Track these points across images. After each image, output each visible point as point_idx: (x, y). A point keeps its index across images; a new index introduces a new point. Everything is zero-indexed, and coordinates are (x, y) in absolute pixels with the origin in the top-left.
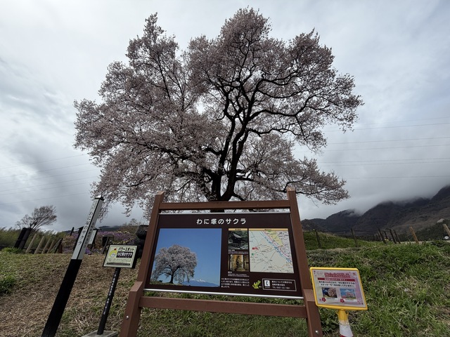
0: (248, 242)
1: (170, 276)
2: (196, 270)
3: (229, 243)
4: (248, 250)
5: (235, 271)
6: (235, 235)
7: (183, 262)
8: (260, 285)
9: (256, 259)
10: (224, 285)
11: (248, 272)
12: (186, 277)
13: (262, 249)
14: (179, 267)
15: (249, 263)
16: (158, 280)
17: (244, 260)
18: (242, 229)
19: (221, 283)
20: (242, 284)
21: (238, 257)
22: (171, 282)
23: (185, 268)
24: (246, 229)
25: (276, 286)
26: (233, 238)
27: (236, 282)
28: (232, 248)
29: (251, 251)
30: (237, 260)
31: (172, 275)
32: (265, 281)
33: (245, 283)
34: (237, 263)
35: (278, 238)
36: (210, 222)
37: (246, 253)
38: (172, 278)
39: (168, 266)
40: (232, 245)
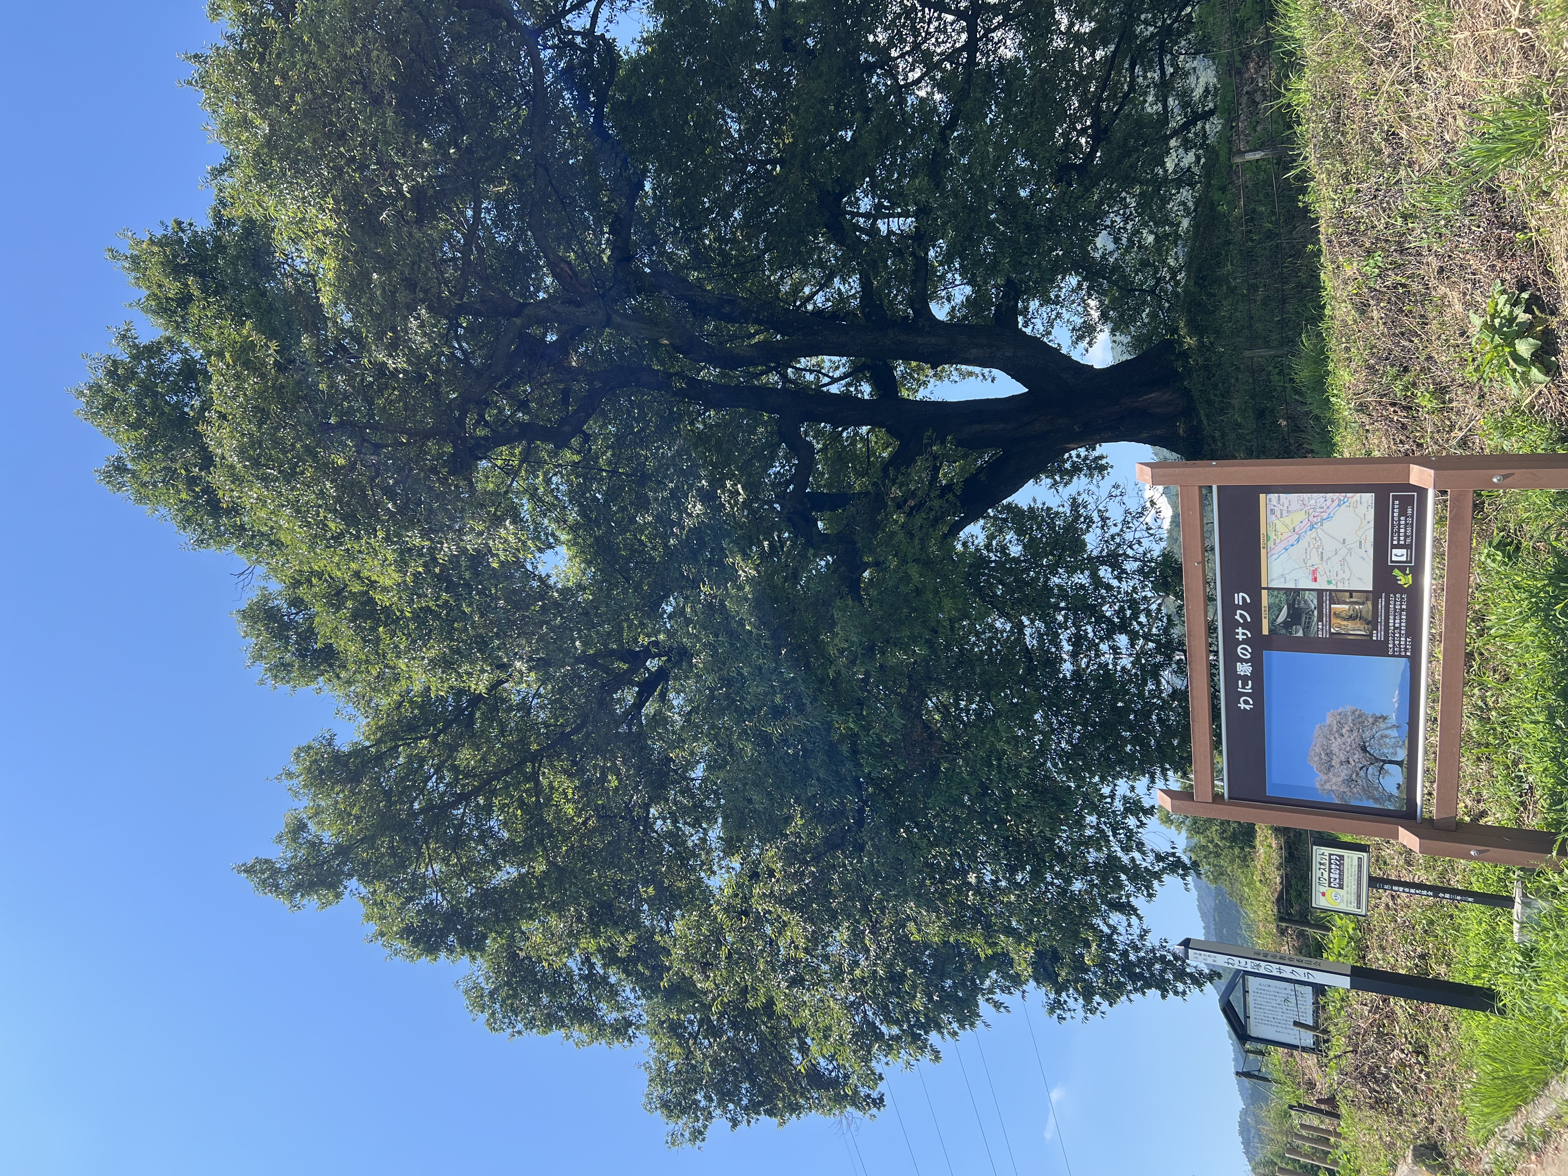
0: (1297, 591)
1: (1386, 766)
2: (1371, 710)
3: (1300, 634)
4: (1320, 592)
5: (1373, 623)
6: (1281, 619)
7: (1350, 739)
8: (1403, 570)
9: (1341, 575)
10: (1406, 649)
11: (1374, 595)
12: (1388, 732)
13: (1315, 560)
14: (1364, 749)
15: (1351, 593)
16: (1395, 792)
17: (1345, 603)
18: (1265, 602)
19: (1400, 656)
20: (1402, 610)
21: (1337, 616)
22: (1400, 763)
23: (1367, 735)
24: (1264, 593)
25: (1406, 536)
26: (1287, 625)
27: (1398, 622)
28: (1313, 628)
29: (1321, 585)
30: (1344, 619)
31: (1385, 762)
32: (1394, 558)
33: (1398, 603)
34: (1351, 618)
35: (1287, 520)
36: (1245, 679)
37: (1326, 597)
38: (1391, 762)
39: (1362, 773)
40: (1307, 628)
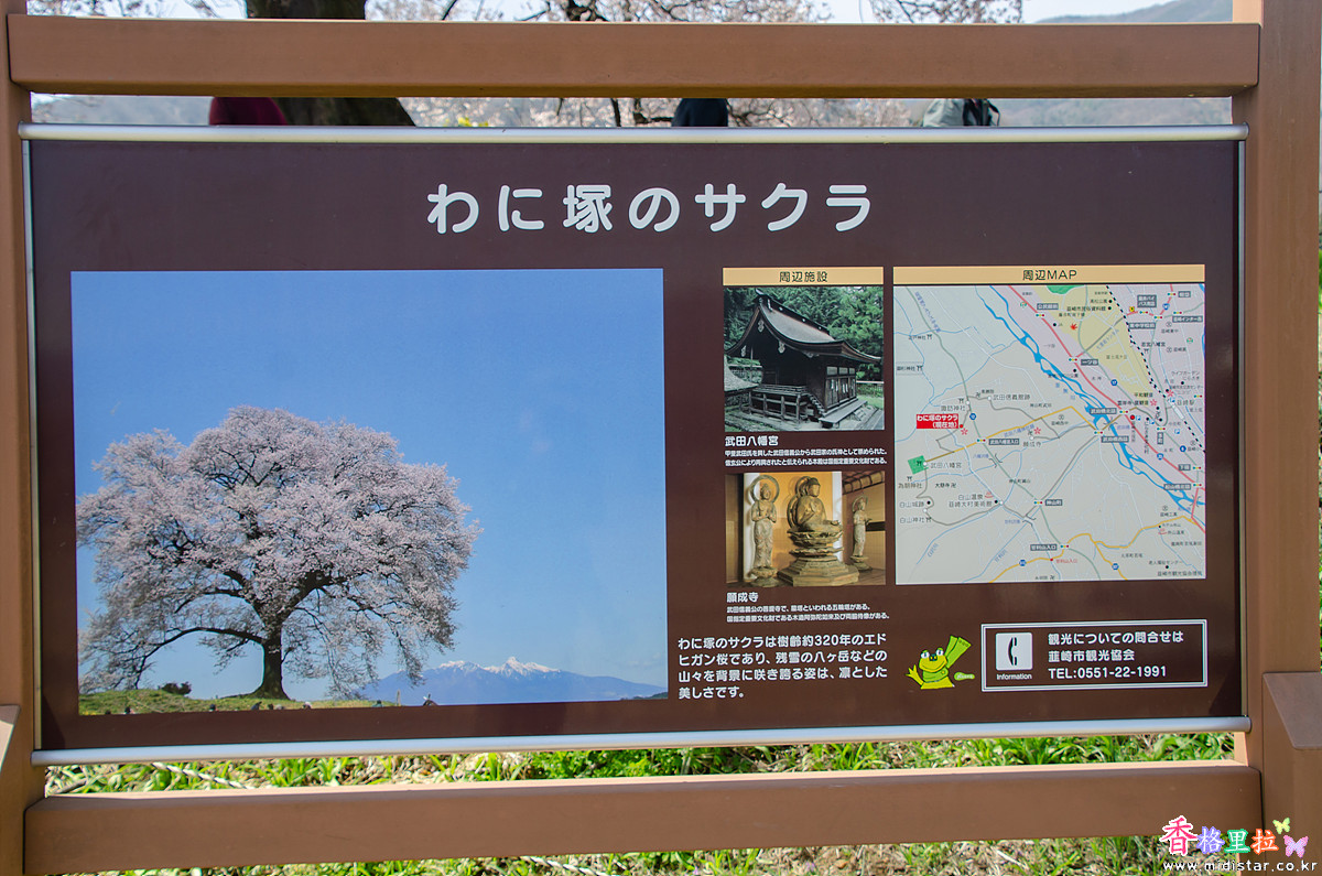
0: (884, 374)
1: (254, 653)
3: (732, 382)
4: (883, 438)
5: (785, 589)
6: (780, 322)
7: (349, 540)
8: (968, 662)
9: (942, 497)
10: (700, 685)
11: (881, 591)
12: (389, 647)
13: (993, 422)
14: (313, 581)
15: (886, 526)
17: (850, 510)
18: (836, 276)
19: (674, 669)
20: (834, 668)
23: (371, 588)
24: (874, 275)
25: (1073, 666)
26: (763, 344)
27: (794, 660)
28: (756, 421)
29: (908, 442)
30: (793, 509)
31: (271, 645)
32: (1002, 641)
33: (858, 658)
34: (799, 529)
35: (1120, 341)
36: (551, 209)
37: (865, 456)
38: (273, 664)
40: (754, 401)
